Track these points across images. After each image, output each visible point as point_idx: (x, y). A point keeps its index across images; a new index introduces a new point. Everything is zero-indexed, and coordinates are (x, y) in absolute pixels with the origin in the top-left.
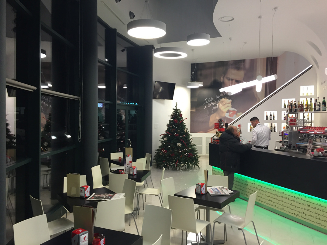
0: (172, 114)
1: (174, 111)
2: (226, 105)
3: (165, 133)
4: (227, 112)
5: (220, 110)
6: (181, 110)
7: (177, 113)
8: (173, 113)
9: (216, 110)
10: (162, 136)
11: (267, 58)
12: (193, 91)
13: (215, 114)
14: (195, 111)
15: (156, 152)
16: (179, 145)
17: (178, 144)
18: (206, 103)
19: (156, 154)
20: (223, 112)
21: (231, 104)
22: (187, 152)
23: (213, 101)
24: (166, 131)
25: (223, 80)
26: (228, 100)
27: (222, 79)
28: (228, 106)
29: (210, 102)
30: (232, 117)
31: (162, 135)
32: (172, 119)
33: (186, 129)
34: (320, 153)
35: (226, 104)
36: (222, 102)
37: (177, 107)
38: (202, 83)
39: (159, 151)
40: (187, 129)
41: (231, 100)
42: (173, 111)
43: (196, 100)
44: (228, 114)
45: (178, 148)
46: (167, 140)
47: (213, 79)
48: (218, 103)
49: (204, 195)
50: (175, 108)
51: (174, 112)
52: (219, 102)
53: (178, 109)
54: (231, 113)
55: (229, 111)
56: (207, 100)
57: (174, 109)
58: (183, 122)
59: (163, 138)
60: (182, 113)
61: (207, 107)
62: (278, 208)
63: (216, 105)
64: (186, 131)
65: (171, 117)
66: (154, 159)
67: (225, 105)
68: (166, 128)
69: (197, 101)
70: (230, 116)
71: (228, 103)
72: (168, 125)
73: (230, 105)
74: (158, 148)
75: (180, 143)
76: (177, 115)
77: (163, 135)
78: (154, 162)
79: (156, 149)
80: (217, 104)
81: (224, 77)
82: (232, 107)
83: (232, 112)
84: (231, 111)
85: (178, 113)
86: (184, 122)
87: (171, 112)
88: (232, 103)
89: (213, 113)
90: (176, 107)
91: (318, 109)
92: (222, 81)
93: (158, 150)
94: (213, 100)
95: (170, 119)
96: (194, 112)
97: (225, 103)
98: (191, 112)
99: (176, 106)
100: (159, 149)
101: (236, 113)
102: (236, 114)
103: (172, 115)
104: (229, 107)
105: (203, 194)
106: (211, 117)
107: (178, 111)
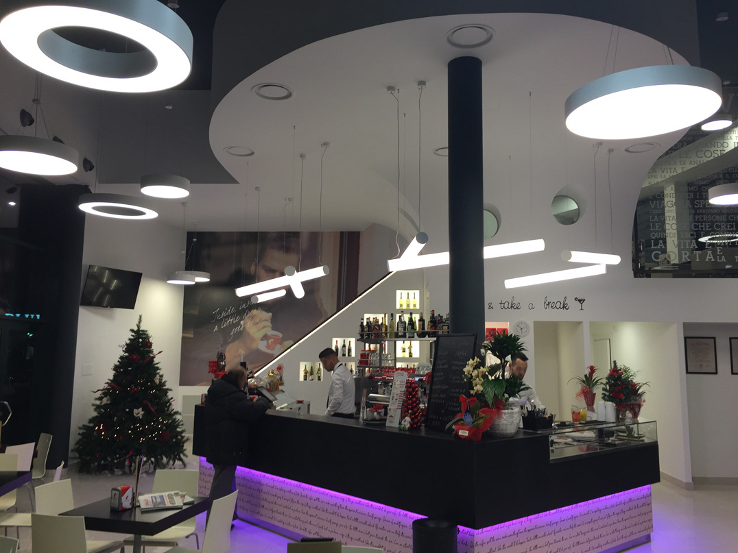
0: (128, 342)
1: (132, 335)
2: (261, 325)
3: (106, 386)
4: (262, 340)
5: (248, 334)
6: (150, 333)
7: (141, 340)
8: (130, 339)
9: (239, 335)
10: (99, 394)
11: (342, 233)
12: (189, 292)
13: (236, 343)
14: (192, 336)
15: (81, 431)
16: (139, 413)
17: (135, 411)
18: (218, 318)
19: (80, 437)
20: (253, 339)
21: (271, 323)
22: (159, 430)
23: (232, 315)
24: (109, 381)
25: (256, 270)
26: (264, 312)
27: (253, 268)
28: (264, 327)
29: (227, 317)
30: (273, 349)
31: (98, 390)
32: (126, 354)
33: (158, 376)
34: (376, 413)
35: (261, 321)
36: (253, 317)
37: (141, 324)
38: (208, 274)
39: (87, 431)
40: (162, 376)
41: (270, 314)
42: (130, 335)
43: (195, 312)
44: (265, 343)
45: (136, 420)
46: (109, 402)
47: (233, 268)
48: (243, 320)
49: (128, 513)
50: (136, 329)
51: (132, 337)
52: (246, 317)
53: (142, 331)
54: (270, 341)
55: (265, 337)
56: (220, 313)
57: (132, 331)
58: (153, 361)
59: (100, 399)
60: (151, 340)
61: (219, 327)
62: (310, 533)
63: (238, 324)
64: (157, 382)
65: (124, 349)
66: (72, 451)
67: (258, 323)
68: (110, 375)
69: (197, 313)
70: (268, 347)
71: (265, 320)
72: (116, 368)
73: (269, 324)
74: (86, 423)
75: (140, 409)
76: (139, 346)
77: (102, 390)
78: (75, 458)
79: (81, 426)
80: (242, 322)
81: (256, 266)
82: (273, 329)
83: (272, 340)
84: (271, 338)
85: (142, 338)
86: (156, 360)
87: (126, 337)
88: (273, 320)
89: (233, 341)
90: (138, 326)
91: (402, 334)
92: (253, 273)
93: (85, 427)
94: (234, 314)
95: (122, 354)
96: (190, 338)
97: (258, 320)
98: (184, 339)
99: (140, 322)
100: (88, 425)
101: (281, 341)
102: (281, 344)
103: (126, 344)
104: (265, 329)
105: (125, 510)
106: (227, 348)
107: (143, 334)
